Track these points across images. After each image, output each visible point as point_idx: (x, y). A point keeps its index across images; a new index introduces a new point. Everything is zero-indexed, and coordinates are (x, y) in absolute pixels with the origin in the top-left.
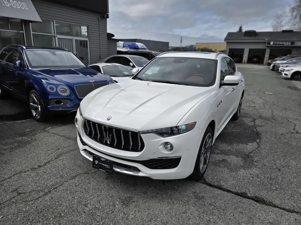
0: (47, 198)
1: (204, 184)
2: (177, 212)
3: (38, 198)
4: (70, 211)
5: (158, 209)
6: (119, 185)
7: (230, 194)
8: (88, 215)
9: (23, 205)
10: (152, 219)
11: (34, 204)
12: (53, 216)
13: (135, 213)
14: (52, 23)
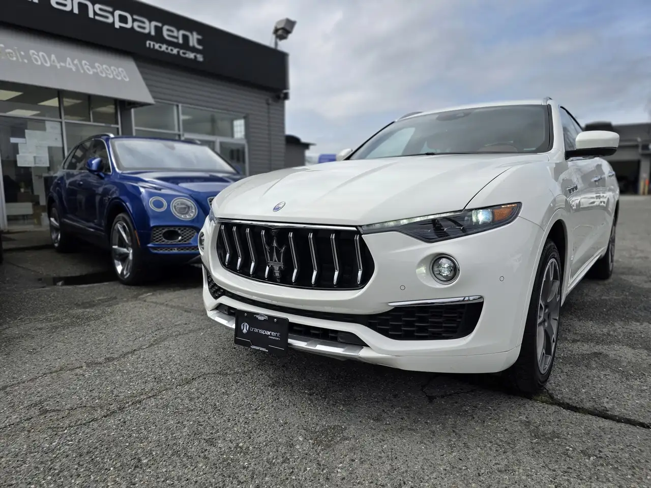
0: (111, 422)
1: (552, 404)
2: (481, 468)
3: (90, 422)
4: (165, 453)
5: (420, 458)
6: (304, 399)
7: (638, 428)
8: (214, 464)
9: (46, 436)
10: (405, 483)
11: (75, 433)
12: (119, 464)
13: (350, 465)
14: (175, 108)
